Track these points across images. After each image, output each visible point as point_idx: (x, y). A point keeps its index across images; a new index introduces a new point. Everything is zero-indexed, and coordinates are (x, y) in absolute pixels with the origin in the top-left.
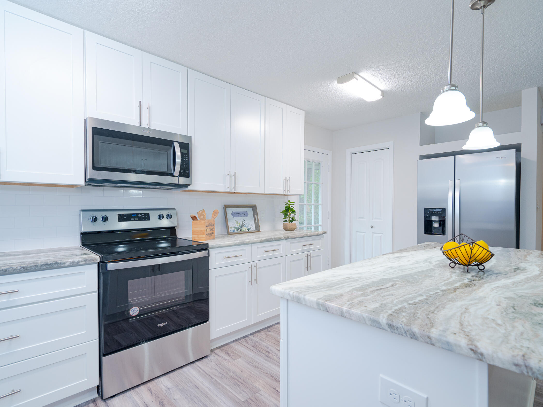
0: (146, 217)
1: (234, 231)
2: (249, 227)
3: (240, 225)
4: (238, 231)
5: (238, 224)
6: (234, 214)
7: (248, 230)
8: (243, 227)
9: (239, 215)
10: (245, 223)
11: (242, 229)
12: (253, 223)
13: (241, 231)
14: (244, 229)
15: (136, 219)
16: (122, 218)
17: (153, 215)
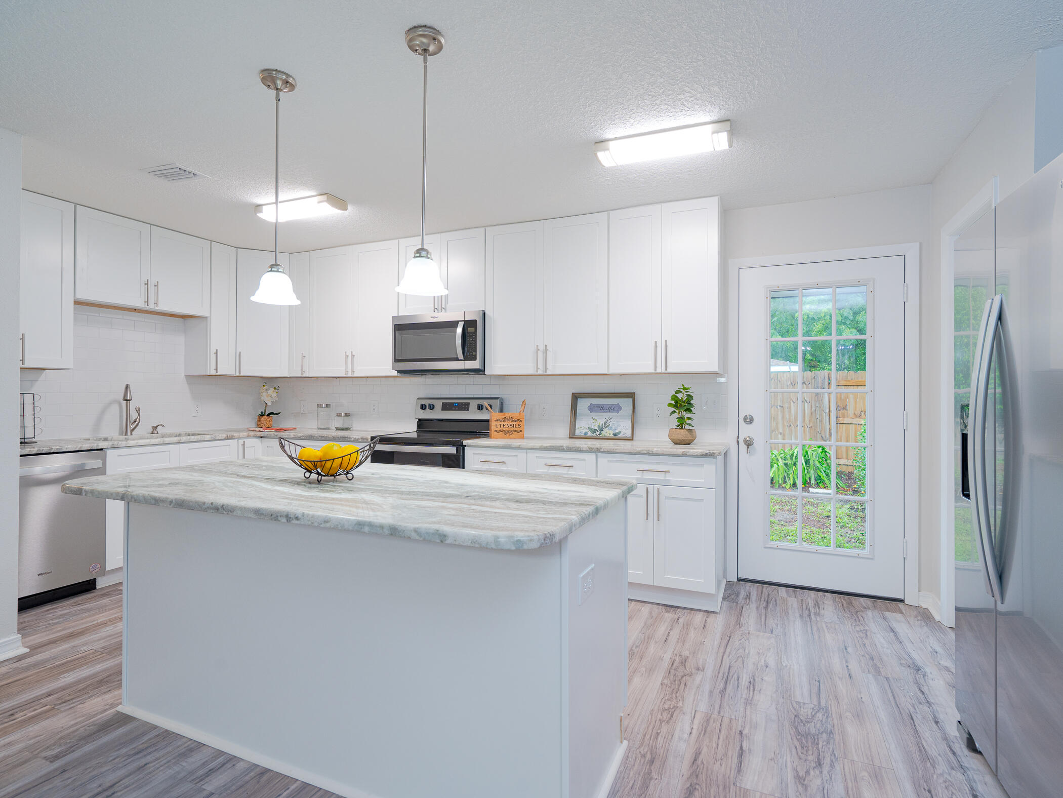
0: (465, 407)
1: (586, 433)
2: (617, 431)
3: (601, 425)
4: (594, 435)
5: (597, 424)
6: (592, 408)
7: (615, 435)
8: (605, 430)
9: (602, 409)
10: (612, 423)
11: (602, 432)
12: (629, 424)
13: (600, 435)
14: (607, 432)
15: (457, 408)
16: (446, 407)
17: (473, 405)
